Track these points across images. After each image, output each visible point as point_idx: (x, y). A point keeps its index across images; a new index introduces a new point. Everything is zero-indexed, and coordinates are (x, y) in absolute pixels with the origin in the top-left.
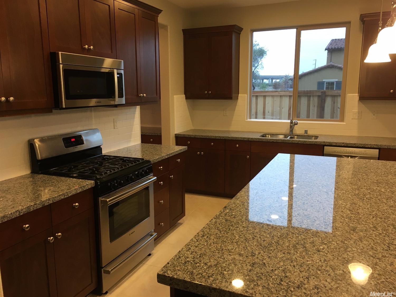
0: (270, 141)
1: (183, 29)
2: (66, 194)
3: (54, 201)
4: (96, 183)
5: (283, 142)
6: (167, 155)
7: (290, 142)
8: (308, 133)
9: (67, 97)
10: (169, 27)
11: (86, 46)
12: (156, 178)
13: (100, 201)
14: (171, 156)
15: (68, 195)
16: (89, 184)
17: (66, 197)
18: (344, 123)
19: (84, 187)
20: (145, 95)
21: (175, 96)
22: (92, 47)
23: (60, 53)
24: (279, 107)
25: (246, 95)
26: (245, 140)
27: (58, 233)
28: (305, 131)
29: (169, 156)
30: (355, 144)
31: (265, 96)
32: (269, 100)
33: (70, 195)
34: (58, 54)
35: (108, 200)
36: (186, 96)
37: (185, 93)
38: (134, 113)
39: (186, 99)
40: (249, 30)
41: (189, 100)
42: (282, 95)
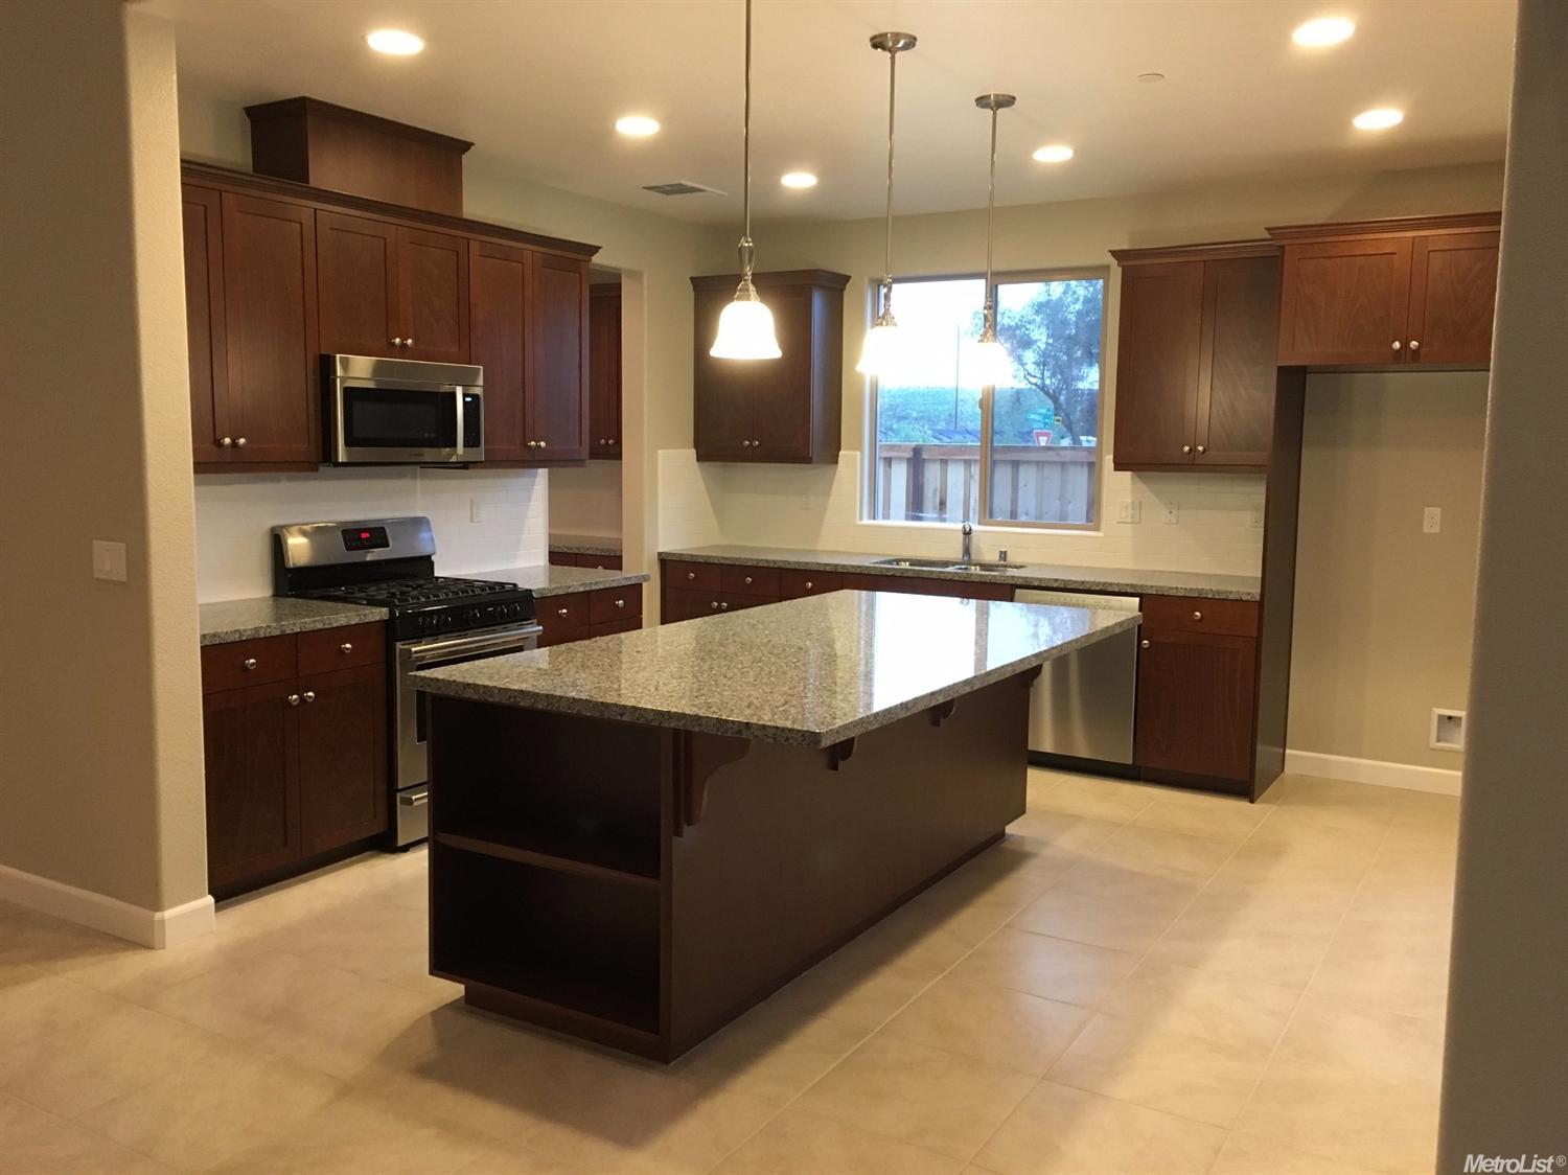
0: (888, 574)
1: (694, 275)
2: (327, 622)
3: (304, 630)
4: (392, 613)
5: (919, 578)
6: (584, 585)
7: (910, 574)
8: (1008, 559)
9: (347, 443)
10: (645, 275)
11: (398, 340)
12: (541, 628)
13: (398, 651)
14: (594, 588)
15: (330, 624)
16: (379, 613)
17: (326, 626)
18: (1100, 534)
19: (365, 615)
20: (543, 444)
21: (660, 452)
22: (409, 341)
23: (338, 356)
24: (1059, 499)
25: (858, 453)
26: (828, 569)
27: (307, 692)
28: (1001, 552)
29: (588, 589)
30: (1083, 582)
31: (1016, 464)
32: (1028, 476)
33: (335, 625)
34: (335, 357)
35: (413, 649)
36: (697, 453)
37: (697, 445)
38: (530, 490)
39: (698, 460)
40: (866, 280)
41: (706, 464)
42: (1067, 459)
